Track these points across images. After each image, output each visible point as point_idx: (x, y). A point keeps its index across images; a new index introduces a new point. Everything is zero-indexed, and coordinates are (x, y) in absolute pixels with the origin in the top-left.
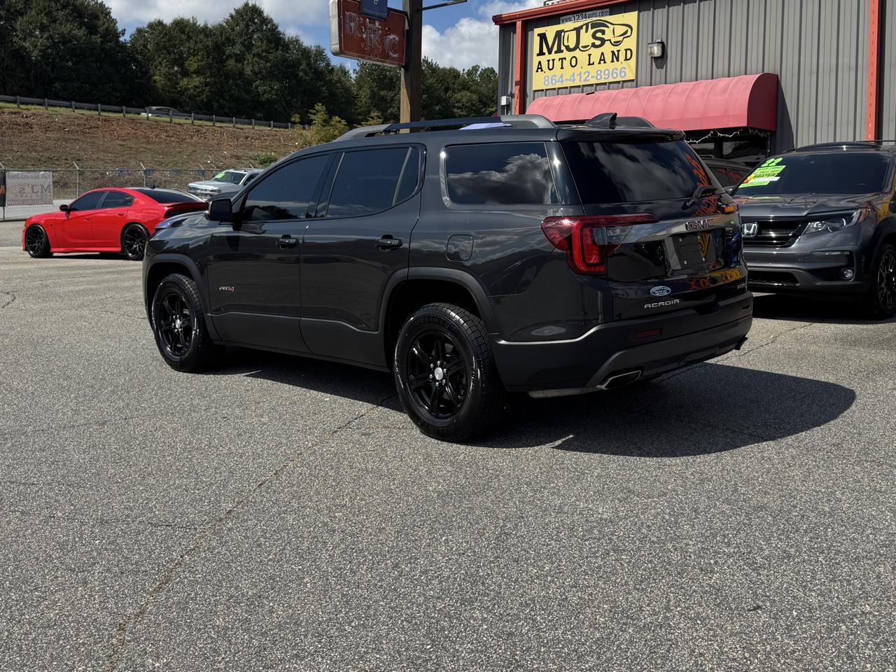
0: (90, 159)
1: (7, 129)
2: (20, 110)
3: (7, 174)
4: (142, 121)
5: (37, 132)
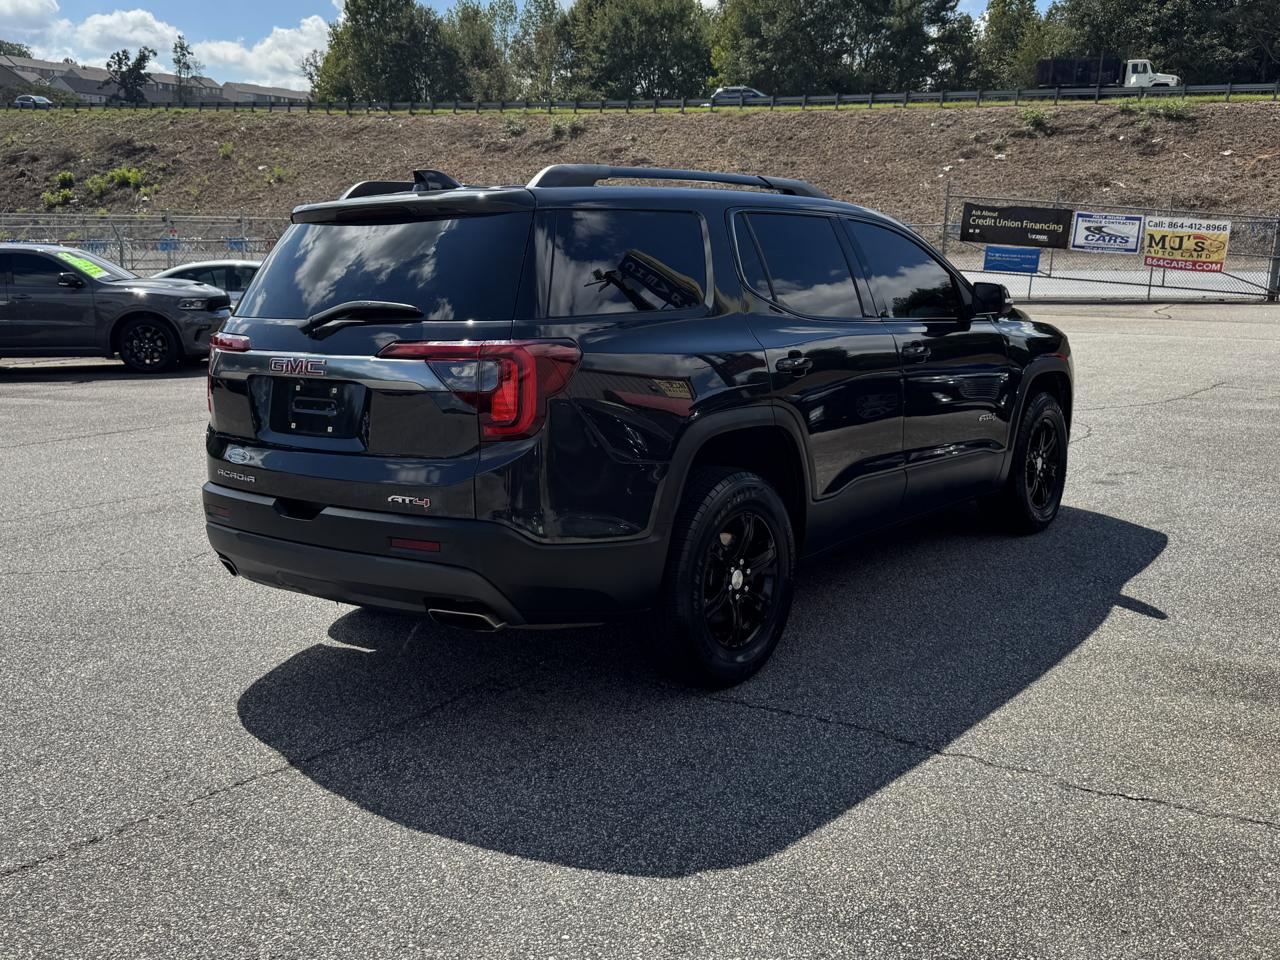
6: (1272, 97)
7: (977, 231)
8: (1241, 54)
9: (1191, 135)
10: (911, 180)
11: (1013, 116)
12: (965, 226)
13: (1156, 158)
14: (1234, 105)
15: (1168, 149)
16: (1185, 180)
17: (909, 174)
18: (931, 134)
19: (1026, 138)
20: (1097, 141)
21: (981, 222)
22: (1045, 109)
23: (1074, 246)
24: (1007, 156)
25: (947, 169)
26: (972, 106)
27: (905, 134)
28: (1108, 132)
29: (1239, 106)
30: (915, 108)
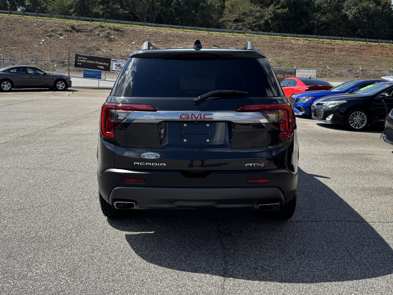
0: (357, 64)
1: (324, 51)
2: (331, 42)
3: (297, 70)
4: (387, 46)
5: (337, 52)
6: (143, 27)
7: (80, 64)
8: (127, 12)
9: (122, 36)
10: (30, 43)
11: (63, 24)
12: (76, 62)
13: (113, 43)
14: (133, 28)
15: (116, 40)
16: (123, 50)
17: (29, 41)
18: (35, 27)
19: (69, 32)
20: (94, 35)
21: (81, 61)
22: (74, 22)
23: (112, 70)
24: (64, 38)
25: (43, 40)
26: (48, 19)
27: (25, 26)
28: (97, 33)
29: (134, 28)
30: (27, 18)
